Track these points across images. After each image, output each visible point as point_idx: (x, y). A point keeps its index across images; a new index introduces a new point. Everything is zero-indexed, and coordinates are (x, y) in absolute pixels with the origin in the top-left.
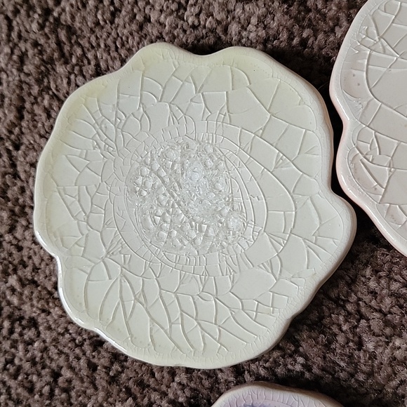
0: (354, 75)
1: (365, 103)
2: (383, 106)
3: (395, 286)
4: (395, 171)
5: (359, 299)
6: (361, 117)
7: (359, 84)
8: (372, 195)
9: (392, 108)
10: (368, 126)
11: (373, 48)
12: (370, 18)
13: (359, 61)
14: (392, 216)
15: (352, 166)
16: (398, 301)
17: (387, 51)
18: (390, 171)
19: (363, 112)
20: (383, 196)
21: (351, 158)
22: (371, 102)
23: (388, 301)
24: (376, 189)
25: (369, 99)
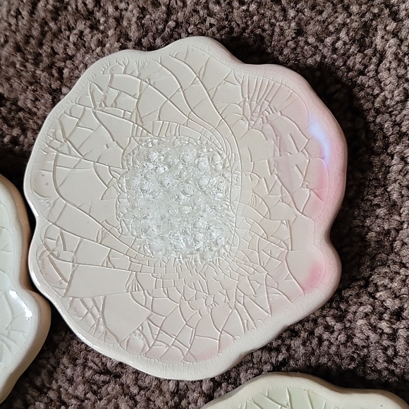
0: (43, 175)
1: (52, 202)
2: (68, 204)
3: (88, 373)
4: (77, 266)
5: (60, 387)
6: (48, 216)
7: (47, 184)
8: (57, 289)
9: (75, 206)
10: (55, 224)
11: (60, 149)
12: (57, 121)
13: (49, 162)
14: (75, 309)
15: (40, 262)
16: (91, 388)
17: (72, 153)
18: (73, 266)
19: (50, 211)
20: (67, 290)
21: (39, 255)
22: (57, 201)
23: (81, 388)
24: (61, 283)
25: (56, 198)
